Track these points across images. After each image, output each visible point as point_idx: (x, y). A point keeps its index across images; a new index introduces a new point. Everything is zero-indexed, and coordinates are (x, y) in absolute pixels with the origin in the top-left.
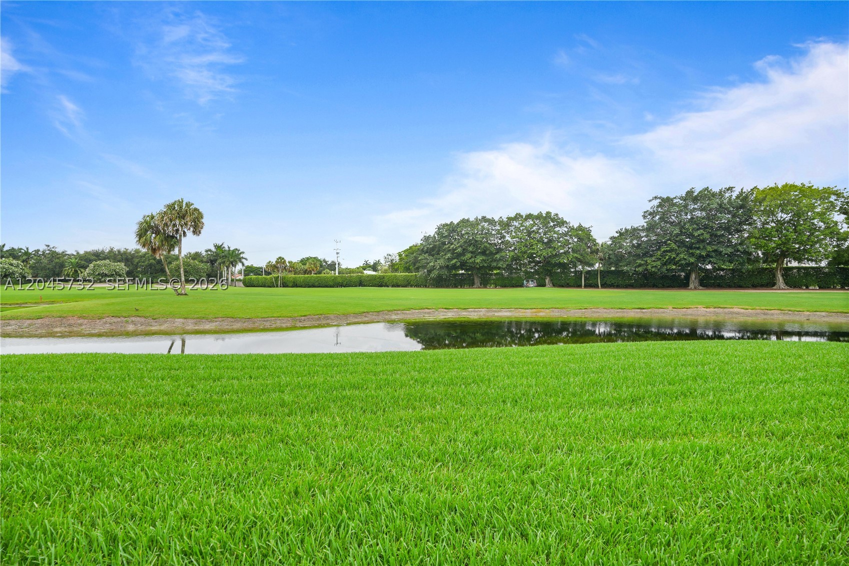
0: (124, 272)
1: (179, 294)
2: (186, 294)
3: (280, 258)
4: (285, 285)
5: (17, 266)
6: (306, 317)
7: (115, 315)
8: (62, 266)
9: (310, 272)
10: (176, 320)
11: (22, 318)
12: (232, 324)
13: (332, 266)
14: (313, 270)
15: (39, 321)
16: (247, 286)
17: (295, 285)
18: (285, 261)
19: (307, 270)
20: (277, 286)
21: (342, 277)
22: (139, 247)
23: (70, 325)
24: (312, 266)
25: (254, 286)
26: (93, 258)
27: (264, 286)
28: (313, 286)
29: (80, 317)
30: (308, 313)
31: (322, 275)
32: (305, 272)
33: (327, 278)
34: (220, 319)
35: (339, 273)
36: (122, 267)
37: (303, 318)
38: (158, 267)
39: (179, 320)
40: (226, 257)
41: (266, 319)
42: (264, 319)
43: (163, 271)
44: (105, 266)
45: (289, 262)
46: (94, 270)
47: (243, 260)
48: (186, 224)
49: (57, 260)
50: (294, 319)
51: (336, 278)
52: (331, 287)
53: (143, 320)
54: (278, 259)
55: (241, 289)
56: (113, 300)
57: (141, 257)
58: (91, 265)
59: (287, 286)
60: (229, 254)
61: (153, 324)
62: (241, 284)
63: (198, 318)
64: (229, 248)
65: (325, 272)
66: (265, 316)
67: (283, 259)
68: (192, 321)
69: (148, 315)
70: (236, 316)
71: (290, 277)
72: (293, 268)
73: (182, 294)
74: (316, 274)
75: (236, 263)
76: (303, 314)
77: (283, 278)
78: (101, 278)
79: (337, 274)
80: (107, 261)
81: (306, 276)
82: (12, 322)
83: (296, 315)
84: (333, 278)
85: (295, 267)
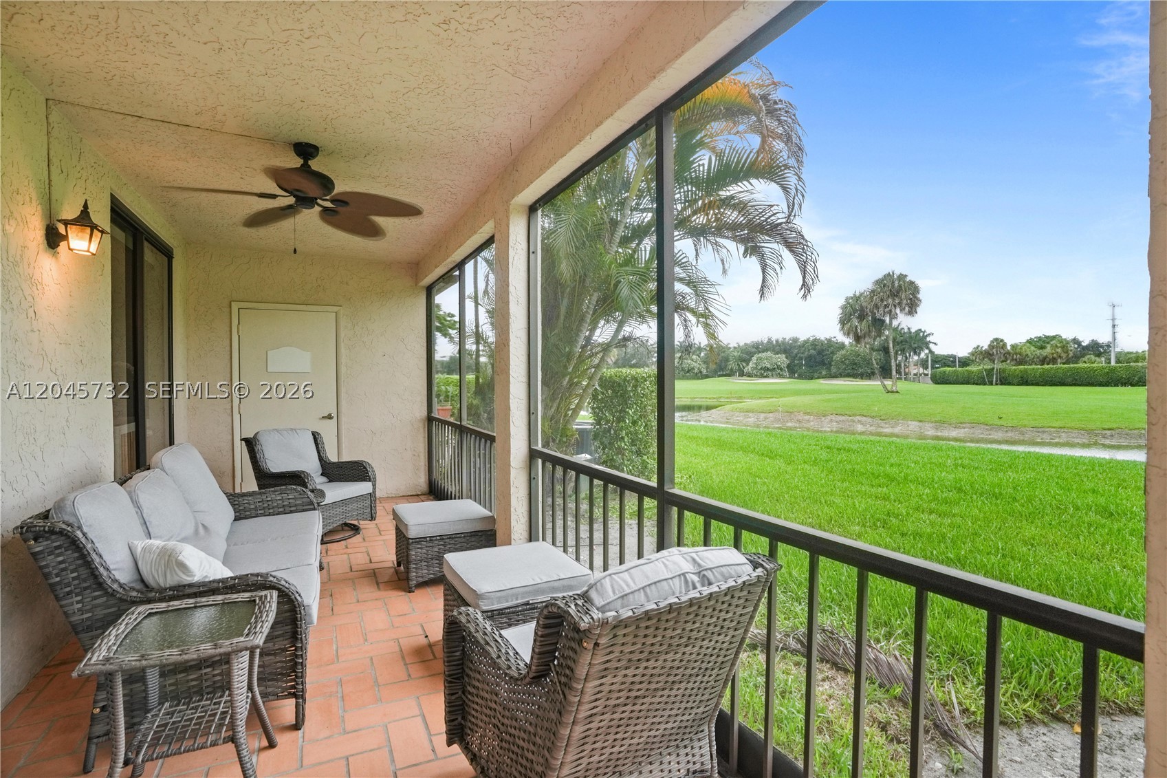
0: (785, 365)
1: (888, 392)
2: (897, 392)
3: (996, 340)
4: (1004, 381)
5: (696, 362)
7: (839, 413)
8: (727, 360)
9: (1054, 361)
10: (910, 422)
11: (756, 411)
13: (1096, 349)
14: (1060, 357)
15: (771, 415)
16: (939, 384)
17: (1024, 381)
18: (1005, 345)
19: (1046, 357)
20: (991, 384)
21: (1127, 368)
23: (799, 421)
24: (1059, 350)
25: (950, 383)
26: (754, 350)
27: (968, 383)
28: (1062, 383)
29: (808, 414)
31: (1080, 365)
32: (1043, 361)
33: (1092, 369)
35: (1118, 361)
36: (782, 360)
39: (914, 423)
40: (906, 342)
44: (769, 359)
45: (1013, 346)
46: (756, 364)
47: (931, 346)
49: (723, 354)
51: (1113, 370)
52: (1101, 385)
53: (869, 420)
54: (992, 342)
55: (928, 387)
58: (754, 359)
59: (1009, 384)
60: (911, 337)
61: (883, 425)
62: (928, 379)
63: (936, 422)
64: (909, 329)
65: (1085, 359)
67: (1002, 341)
68: (931, 425)
69: (874, 414)
71: (1015, 370)
72: (1016, 355)
73: (893, 392)
74: (1064, 364)
75: (921, 349)
77: (1002, 371)
78: (765, 372)
79: (1113, 363)
80: (769, 354)
81: (1046, 366)
82: (750, 415)
84: (1106, 370)
85: (1024, 354)
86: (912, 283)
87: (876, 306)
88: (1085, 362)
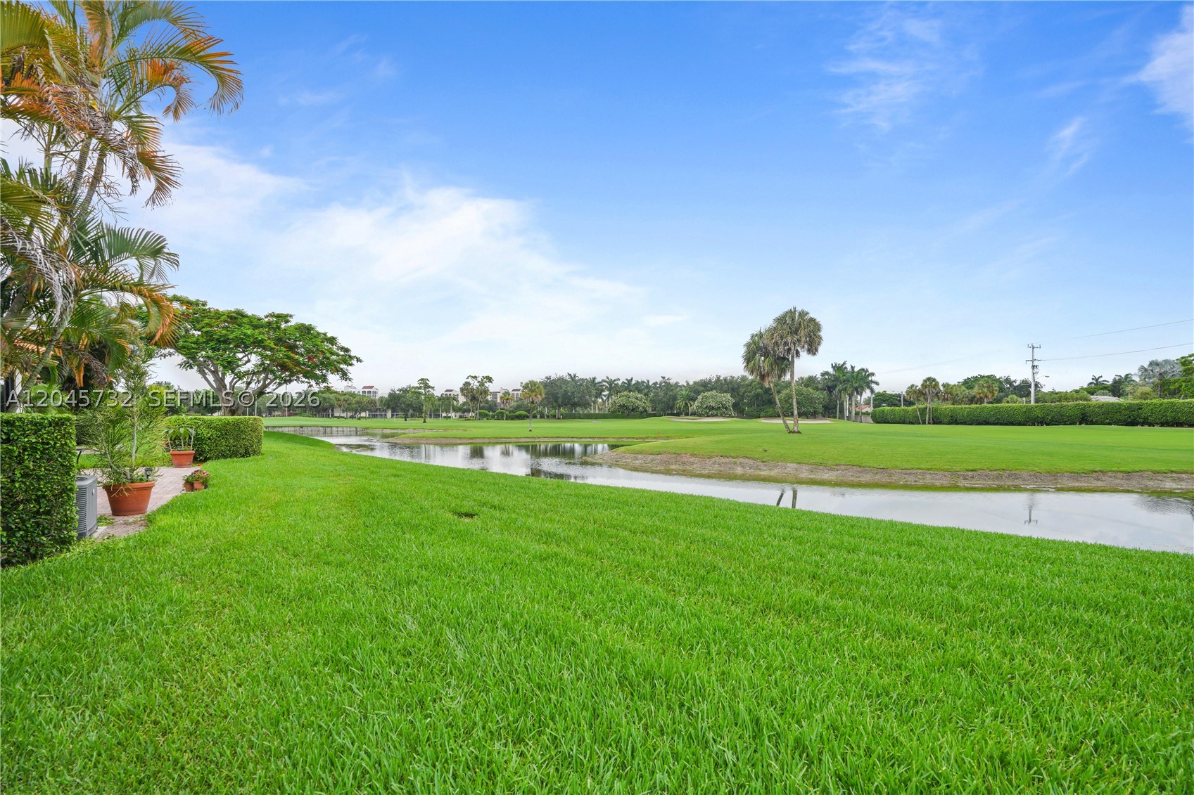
0: (730, 404)
1: (791, 432)
2: (799, 432)
3: (929, 379)
4: (936, 421)
5: (641, 400)
6: (975, 473)
7: (723, 454)
8: (675, 399)
9: (981, 401)
10: (788, 465)
11: (646, 453)
12: (858, 475)
13: (1023, 389)
14: (986, 397)
15: (659, 457)
16: (878, 423)
17: (954, 421)
18: (937, 384)
19: (974, 397)
20: (924, 423)
21: (1042, 408)
22: (747, 374)
23: (684, 463)
24: (985, 390)
25: (888, 422)
26: (701, 388)
27: (904, 423)
28: (986, 423)
29: (693, 455)
30: (979, 466)
31: (1004, 404)
32: (972, 400)
33: (1014, 409)
34: (843, 467)
35: (1037, 401)
36: (727, 398)
37: (970, 474)
38: (766, 397)
39: (791, 465)
40: (848, 381)
41: (908, 471)
42: (906, 471)
43: (771, 402)
44: (714, 398)
45: (944, 385)
46: (701, 403)
47: (873, 386)
48: (799, 341)
49: (671, 393)
50: (954, 473)
51: (1030, 409)
52: (1020, 424)
53: (751, 462)
54: (925, 381)
55: (869, 426)
56: (722, 437)
57: (748, 385)
58: (700, 397)
59: (940, 423)
60: (853, 377)
61: (762, 467)
62: (869, 419)
63: (814, 464)
64: (853, 368)
65: (1008, 399)
66: (907, 467)
67: (934, 380)
68: (807, 467)
69: (757, 456)
70: (864, 465)
71: (946, 409)
72: (949, 393)
73: (794, 432)
74: (991, 403)
75: (863, 389)
76: (971, 468)
77: (934, 410)
78: (711, 411)
79: (1033, 403)
80: (714, 392)
81: (973, 406)
82: (639, 456)
83: (958, 469)
84: (1024, 410)
85: (955, 393)
86: (812, 320)
87: (776, 344)
88: (1008, 402)
